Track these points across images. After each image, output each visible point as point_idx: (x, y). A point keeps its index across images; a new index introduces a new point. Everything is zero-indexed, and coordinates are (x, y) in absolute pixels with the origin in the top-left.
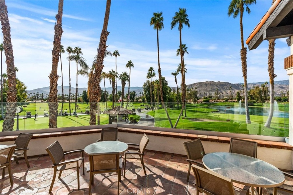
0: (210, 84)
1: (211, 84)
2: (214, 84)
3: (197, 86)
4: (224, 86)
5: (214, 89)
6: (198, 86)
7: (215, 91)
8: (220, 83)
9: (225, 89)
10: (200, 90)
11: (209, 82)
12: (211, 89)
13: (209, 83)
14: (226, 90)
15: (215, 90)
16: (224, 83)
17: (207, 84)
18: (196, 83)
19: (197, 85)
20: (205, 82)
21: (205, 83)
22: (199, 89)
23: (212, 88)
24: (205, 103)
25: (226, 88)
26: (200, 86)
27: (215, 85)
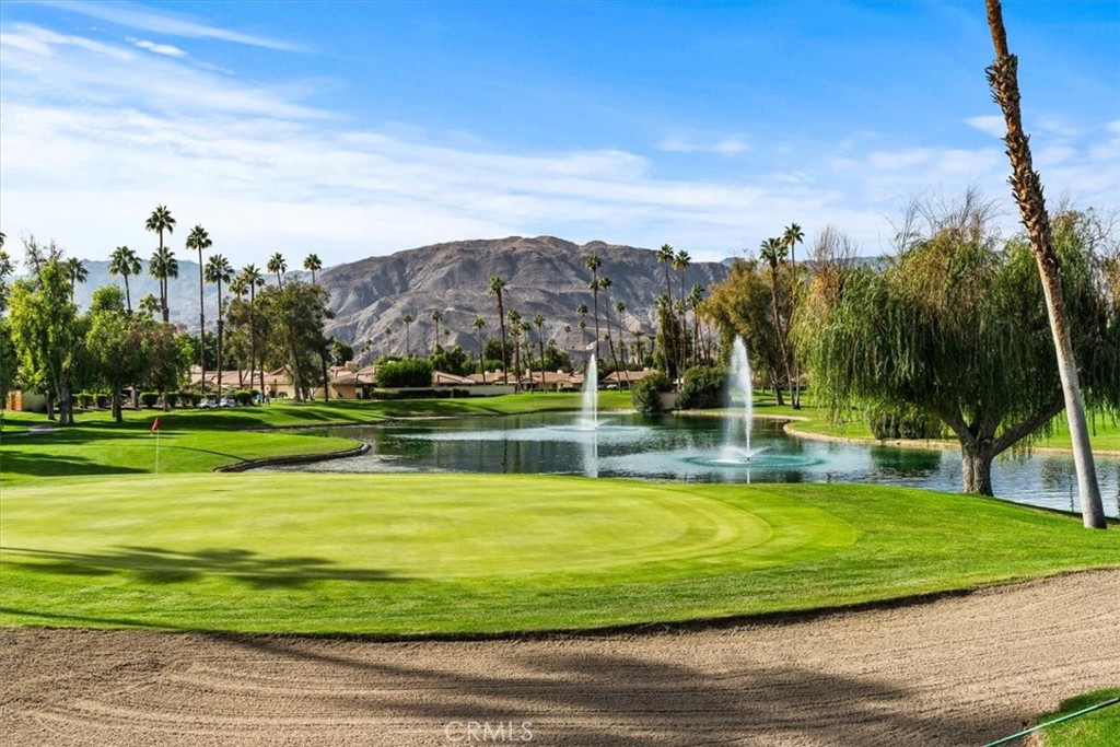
0: (535, 256)
1: (541, 261)
2: (563, 258)
3: (445, 270)
4: (633, 280)
5: (564, 298)
6: (450, 274)
7: (569, 313)
8: (605, 253)
9: (637, 298)
10: (466, 302)
11: (527, 240)
12: (541, 299)
13: (528, 253)
14: (642, 305)
15: (572, 307)
16: (629, 251)
17: (518, 257)
18: (438, 248)
19: (440, 266)
20: (505, 241)
21: (504, 248)
22: (457, 297)
23: (551, 290)
24: (395, 391)
25: (641, 293)
26: (464, 268)
27: (573, 267)
